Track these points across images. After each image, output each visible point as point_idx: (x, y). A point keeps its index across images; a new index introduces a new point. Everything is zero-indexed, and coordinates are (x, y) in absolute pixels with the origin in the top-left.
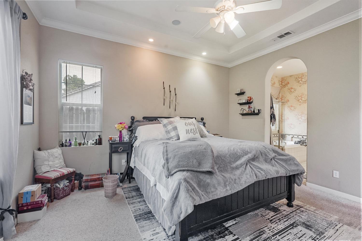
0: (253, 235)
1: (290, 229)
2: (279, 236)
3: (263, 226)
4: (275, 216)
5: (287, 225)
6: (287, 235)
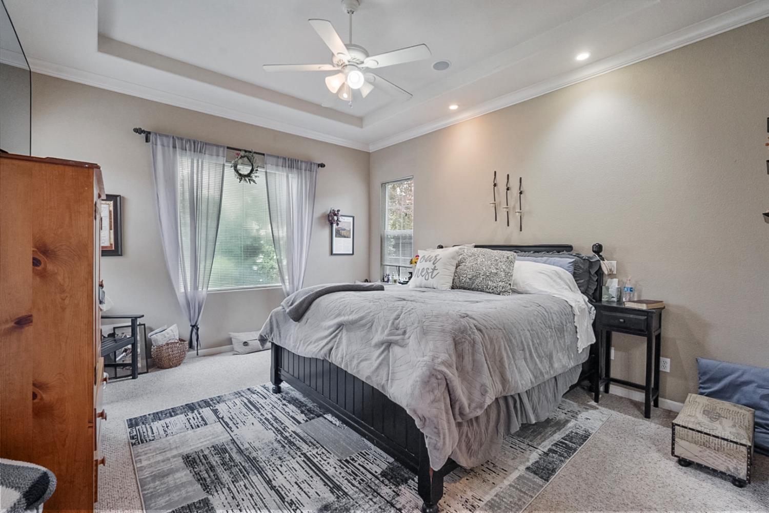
0: (306, 435)
1: (321, 479)
2: (304, 461)
3: (329, 448)
4: (365, 470)
5: (337, 480)
6: (306, 471)
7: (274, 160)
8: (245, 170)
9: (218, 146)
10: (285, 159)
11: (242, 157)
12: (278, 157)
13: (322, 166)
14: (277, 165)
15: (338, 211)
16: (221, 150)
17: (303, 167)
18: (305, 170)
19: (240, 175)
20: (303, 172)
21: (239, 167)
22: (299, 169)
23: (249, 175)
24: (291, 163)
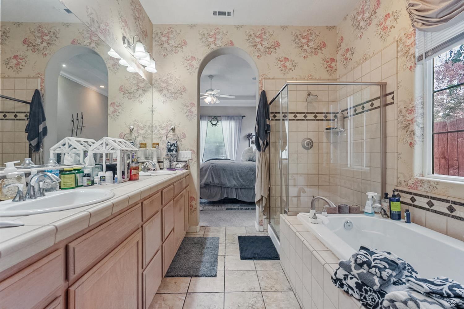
7: (225, 117)
8: (214, 122)
9: (206, 116)
10: (228, 116)
11: (213, 118)
12: (226, 116)
13: (244, 116)
14: (226, 119)
15: (252, 134)
16: (207, 117)
17: (236, 118)
18: (237, 119)
19: (213, 124)
20: (236, 120)
21: (212, 122)
22: (234, 119)
23: (216, 124)
24: (230, 118)
